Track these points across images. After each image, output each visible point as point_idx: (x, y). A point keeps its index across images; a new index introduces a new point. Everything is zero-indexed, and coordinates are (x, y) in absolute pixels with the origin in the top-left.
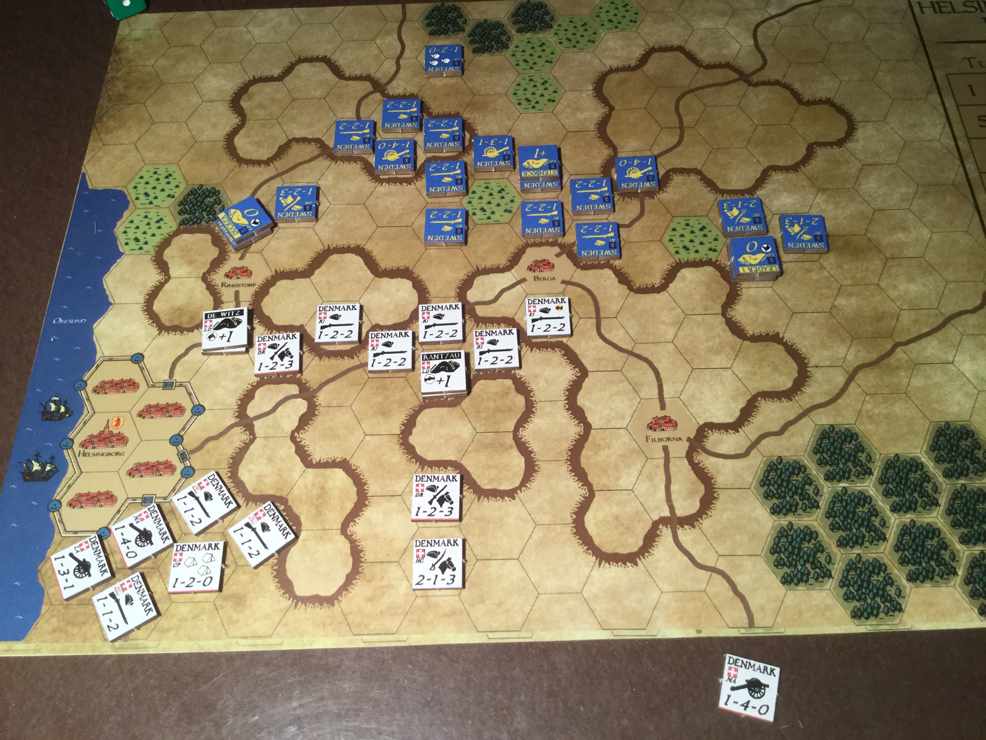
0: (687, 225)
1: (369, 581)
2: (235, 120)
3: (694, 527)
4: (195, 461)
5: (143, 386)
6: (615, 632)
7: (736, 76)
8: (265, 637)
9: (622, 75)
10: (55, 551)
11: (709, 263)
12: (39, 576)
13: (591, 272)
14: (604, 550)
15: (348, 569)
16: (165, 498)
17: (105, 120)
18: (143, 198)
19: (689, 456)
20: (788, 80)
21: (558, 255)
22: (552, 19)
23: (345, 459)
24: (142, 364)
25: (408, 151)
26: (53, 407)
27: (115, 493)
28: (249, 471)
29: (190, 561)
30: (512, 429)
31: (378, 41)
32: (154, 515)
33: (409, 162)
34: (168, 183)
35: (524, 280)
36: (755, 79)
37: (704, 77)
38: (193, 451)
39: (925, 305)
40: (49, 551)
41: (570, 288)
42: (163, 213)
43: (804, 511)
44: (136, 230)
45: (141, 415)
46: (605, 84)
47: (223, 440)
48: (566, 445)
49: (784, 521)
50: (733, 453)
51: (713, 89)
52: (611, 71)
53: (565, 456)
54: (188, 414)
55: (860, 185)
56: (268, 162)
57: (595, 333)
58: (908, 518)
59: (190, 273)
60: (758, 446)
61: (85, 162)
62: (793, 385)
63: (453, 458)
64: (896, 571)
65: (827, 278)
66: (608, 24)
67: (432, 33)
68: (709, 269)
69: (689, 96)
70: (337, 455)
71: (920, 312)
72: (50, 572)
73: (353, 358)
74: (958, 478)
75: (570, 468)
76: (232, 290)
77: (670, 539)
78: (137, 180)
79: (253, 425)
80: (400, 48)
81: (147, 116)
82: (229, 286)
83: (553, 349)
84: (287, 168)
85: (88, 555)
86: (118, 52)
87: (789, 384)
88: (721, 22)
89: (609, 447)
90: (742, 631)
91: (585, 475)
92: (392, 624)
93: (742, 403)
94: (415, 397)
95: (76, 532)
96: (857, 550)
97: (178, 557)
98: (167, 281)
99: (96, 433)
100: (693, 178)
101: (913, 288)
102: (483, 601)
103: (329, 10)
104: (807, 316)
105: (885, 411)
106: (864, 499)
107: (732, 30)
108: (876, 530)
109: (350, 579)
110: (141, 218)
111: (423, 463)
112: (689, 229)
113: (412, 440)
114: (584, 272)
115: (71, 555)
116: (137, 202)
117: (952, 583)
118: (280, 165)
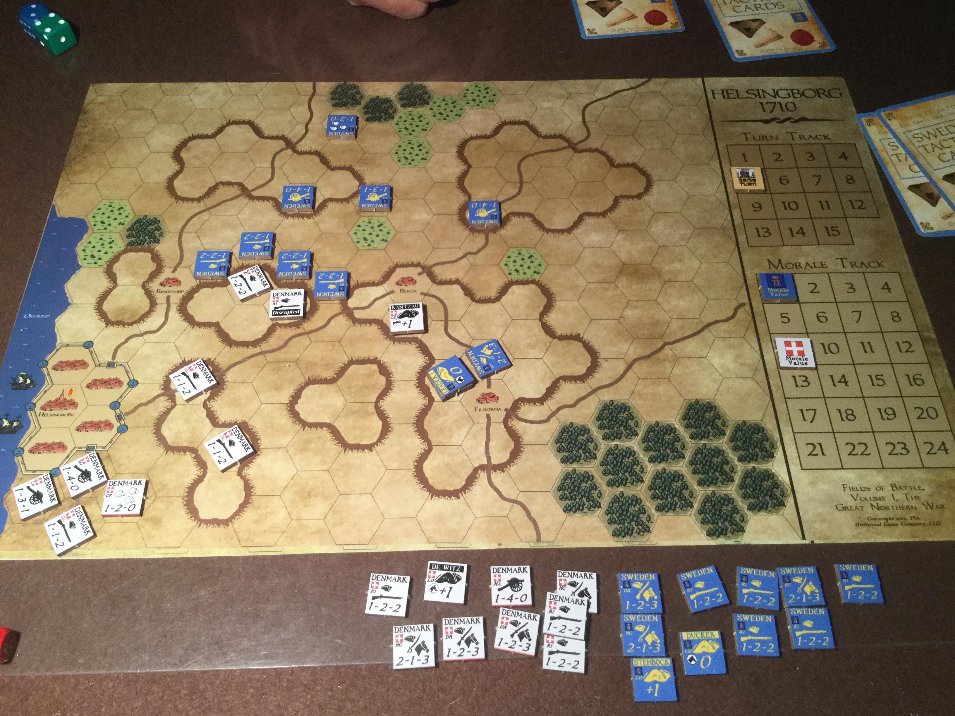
0: (519, 254)
1: (257, 509)
2: (175, 167)
3: (503, 471)
4: (129, 421)
5: (91, 365)
6: (438, 545)
7: (566, 144)
8: (175, 548)
9: (480, 142)
10: (18, 485)
11: (533, 282)
12: (4, 503)
13: (444, 287)
14: (435, 488)
15: (242, 500)
16: (104, 448)
17: (73, 165)
18: (99, 225)
19: (505, 422)
20: (605, 149)
21: (420, 274)
22: (429, 97)
23: (244, 422)
24: (92, 349)
25: (308, 194)
26: (21, 380)
27: (65, 444)
28: (170, 429)
29: (119, 493)
30: (374, 400)
31: (293, 110)
32: (93, 460)
33: (309, 203)
34: (120, 214)
35: (392, 292)
36: (580, 147)
37: (542, 145)
38: (127, 414)
39: (690, 316)
40: (12, 485)
41: (427, 298)
42: (115, 236)
43: (585, 461)
44: (93, 249)
45: (89, 386)
46: (466, 148)
47: (151, 406)
48: (415, 412)
49: (569, 468)
50: (538, 419)
51: (548, 154)
52: (472, 138)
53: (413, 421)
54: (125, 386)
55: (650, 228)
56: (199, 200)
57: (443, 331)
58: (660, 467)
59: (133, 282)
60: (557, 415)
61: (55, 197)
62: (586, 372)
63: (328, 421)
64: (648, 504)
65: (620, 295)
66: (472, 103)
67: (335, 105)
68: (533, 286)
69: (530, 158)
70: (239, 418)
71: (686, 321)
72: (12, 500)
73: (256, 347)
74: (700, 439)
75: (416, 429)
76: (165, 296)
77: (485, 480)
78: (95, 211)
79: (175, 396)
80: (309, 116)
81: (106, 162)
82: (163, 292)
83: (410, 343)
84: (214, 204)
85: (41, 488)
86: (85, 113)
87: (583, 371)
88: (559, 103)
89: (446, 414)
90: (532, 544)
91: (427, 434)
92: (271, 539)
93: (548, 385)
94: (302, 376)
95: (34, 471)
96: (621, 489)
97: (110, 490)
98: (114, 288)
99: (53, 399)
100: (527, 219)
101: (682, 303)
102: (342, 523)
103: (255, 84)
104: (602, 322)
105: (651, 391)
106: (630, 453)
107: (566, 109)
108: (636, 475)
109: (242, 507)
110: (97, 240)
111: (305, 424)
112: (520, 257)
113: (297, 408)
114: (438, 287)
115: (28, 488)
116: (95, 228)
117: (690, 513)
118: (208, 202)
